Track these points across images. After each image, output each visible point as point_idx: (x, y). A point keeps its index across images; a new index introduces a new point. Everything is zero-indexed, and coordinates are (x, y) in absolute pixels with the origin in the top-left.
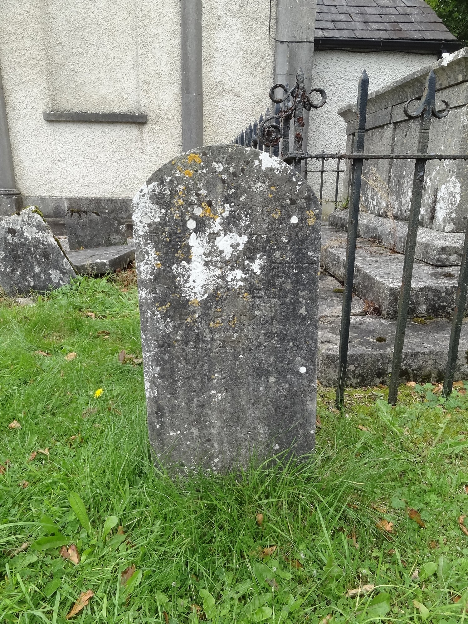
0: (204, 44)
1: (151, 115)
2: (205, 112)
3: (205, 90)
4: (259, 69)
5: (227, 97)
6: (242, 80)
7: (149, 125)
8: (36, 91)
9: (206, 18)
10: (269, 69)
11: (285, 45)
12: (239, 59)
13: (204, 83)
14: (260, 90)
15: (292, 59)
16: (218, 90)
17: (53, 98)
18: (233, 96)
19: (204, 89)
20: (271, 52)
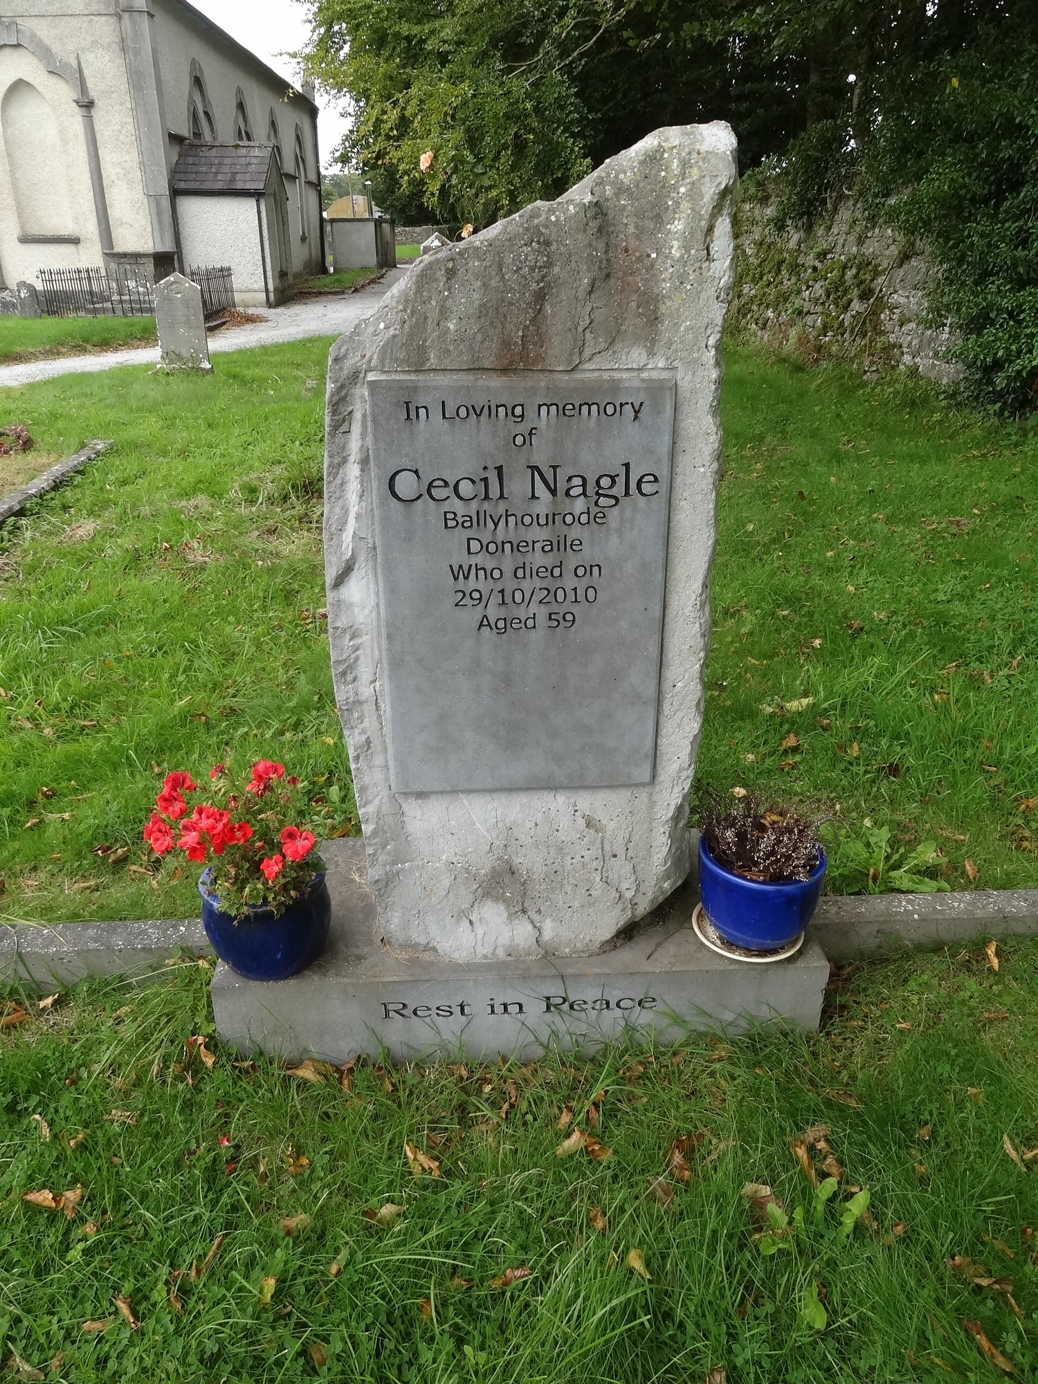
0: (106, 196)
1: (82, 238)
2: (113, 234)
3: (111, 223)
4: (141, 210)
5: (125, 227)
6: (132, 217)
7: (82, 244)
8: (12, 225)
9: (105, 182)
11: (153, 197)
12: (128, 205)
13: (111, 219)
14: (144, 223)
15: (158, 205)
16: (119, 223)
17: (22, 227)
18: (128, 227)
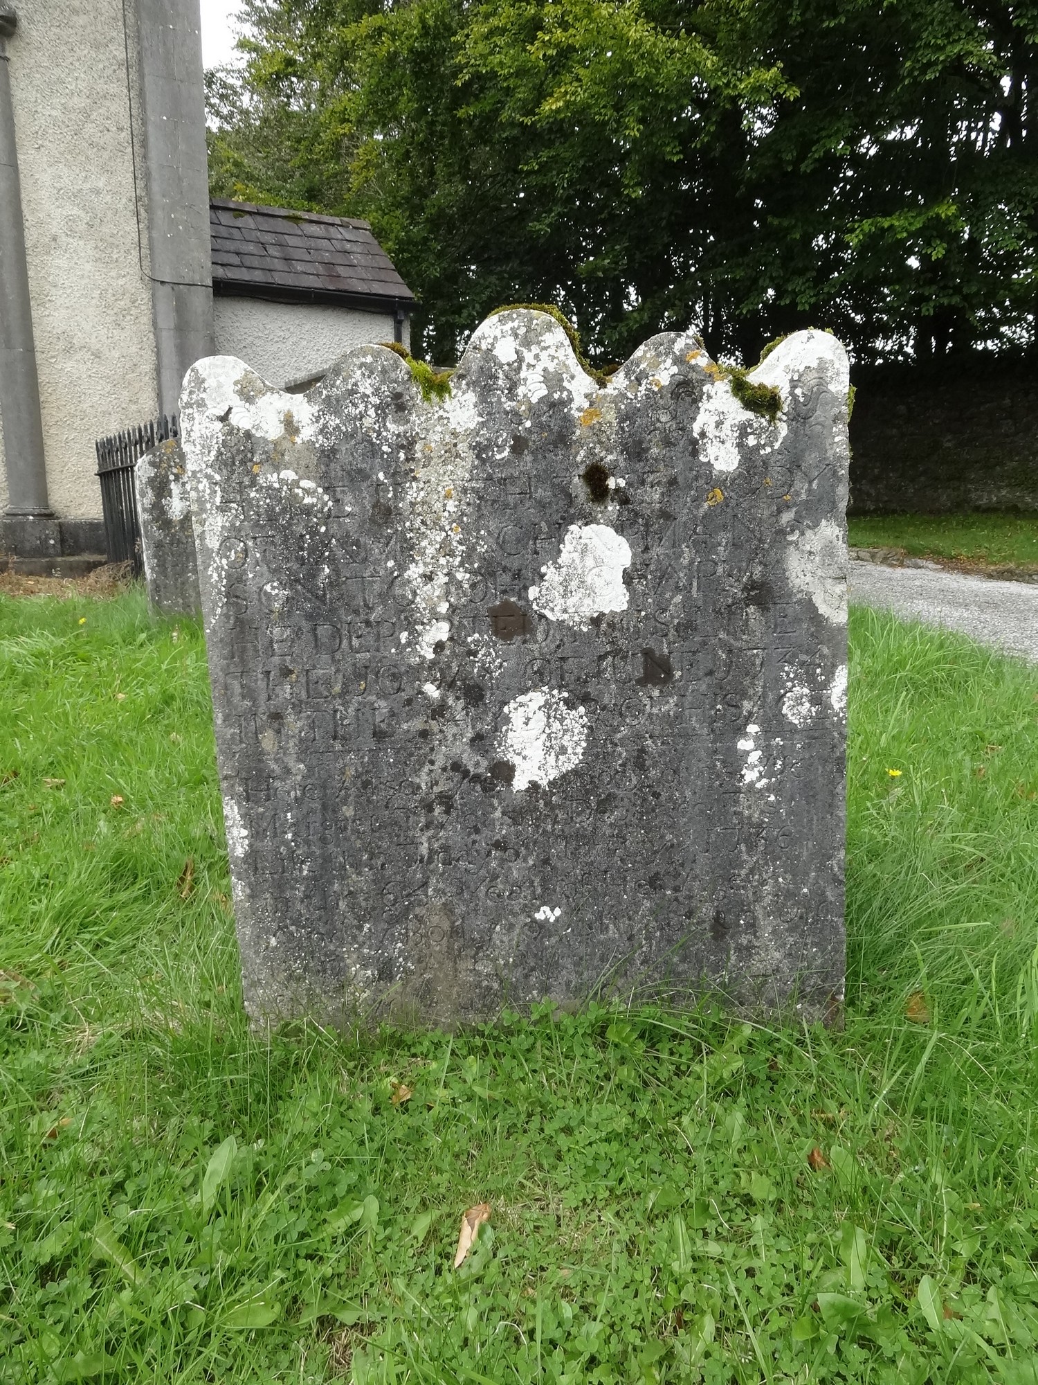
0: (31, 273)
2: (42, 378)
3: (38, 344)
4: (128, 318)
5: (78, 356)
6: (102, 332)
9: (31, 236)
10: (146, 319)
11: (167, 288)
12: (94, 301)
13: (37, 333)
14: (134, 349)
15: (181, 308)
16: (60, 345)
18: (88, 355)
19: (36, 343)
20: (146, 295)
